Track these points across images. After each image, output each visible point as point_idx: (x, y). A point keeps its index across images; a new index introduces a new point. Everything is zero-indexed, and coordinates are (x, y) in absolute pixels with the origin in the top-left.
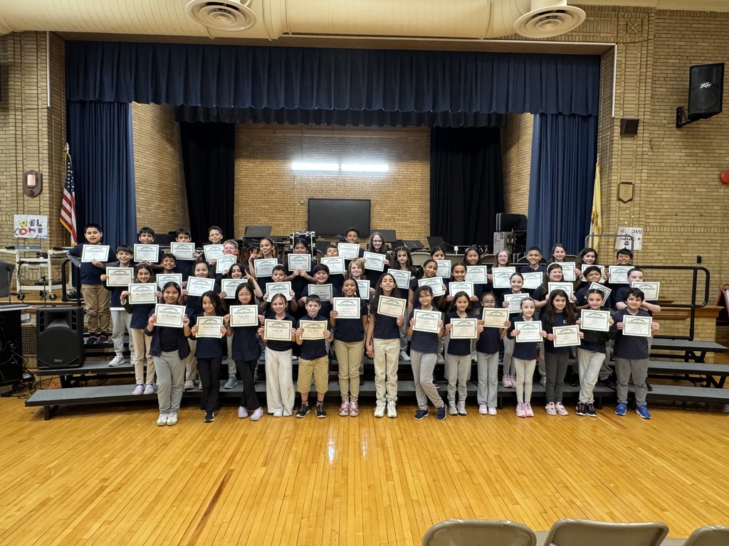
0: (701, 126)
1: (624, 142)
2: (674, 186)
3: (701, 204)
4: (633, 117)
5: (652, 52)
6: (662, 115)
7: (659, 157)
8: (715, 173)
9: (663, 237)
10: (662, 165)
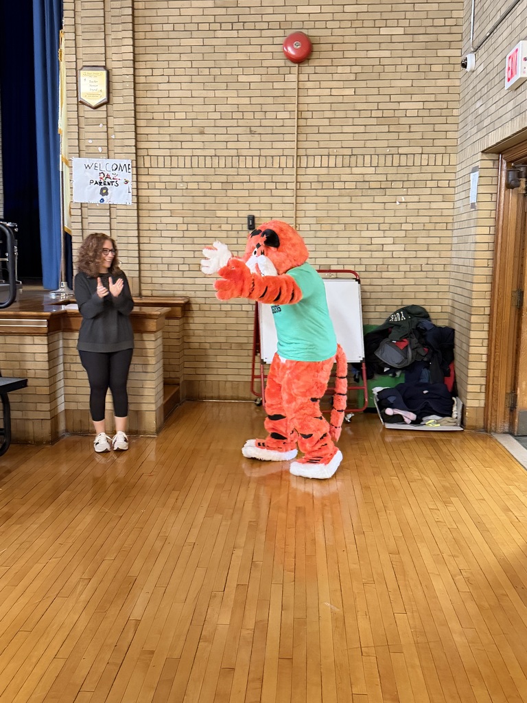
2: (194, 72)
3: (250, 108)
8: (275, 41)
9: (178, 179)
10: (166, 27)
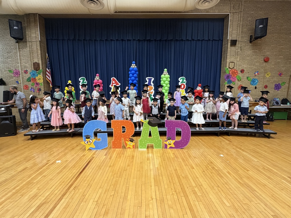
0: (258, 42)
1: (231, 48)
2: (248, 63)
3: (257, 69)
4: (235, 39)
5: (242, 16)
6: (245, 38)
7: (243, 53)
8: (262, 58)
10: (244, 56)
